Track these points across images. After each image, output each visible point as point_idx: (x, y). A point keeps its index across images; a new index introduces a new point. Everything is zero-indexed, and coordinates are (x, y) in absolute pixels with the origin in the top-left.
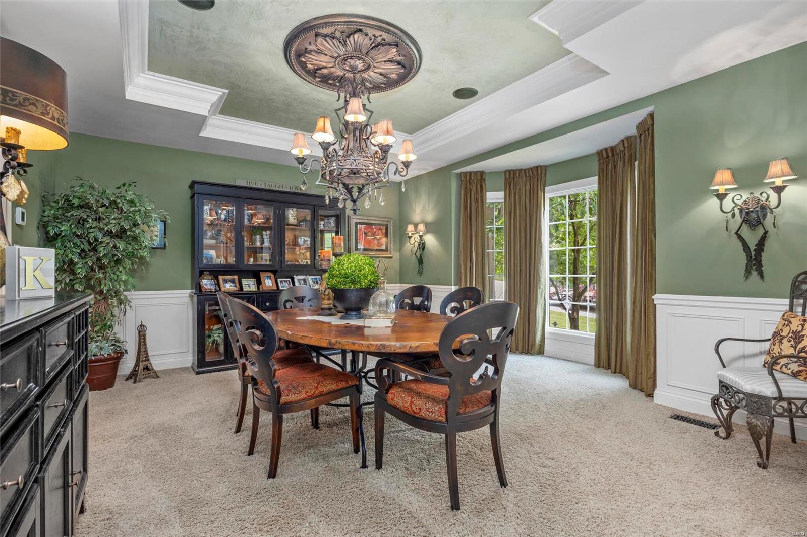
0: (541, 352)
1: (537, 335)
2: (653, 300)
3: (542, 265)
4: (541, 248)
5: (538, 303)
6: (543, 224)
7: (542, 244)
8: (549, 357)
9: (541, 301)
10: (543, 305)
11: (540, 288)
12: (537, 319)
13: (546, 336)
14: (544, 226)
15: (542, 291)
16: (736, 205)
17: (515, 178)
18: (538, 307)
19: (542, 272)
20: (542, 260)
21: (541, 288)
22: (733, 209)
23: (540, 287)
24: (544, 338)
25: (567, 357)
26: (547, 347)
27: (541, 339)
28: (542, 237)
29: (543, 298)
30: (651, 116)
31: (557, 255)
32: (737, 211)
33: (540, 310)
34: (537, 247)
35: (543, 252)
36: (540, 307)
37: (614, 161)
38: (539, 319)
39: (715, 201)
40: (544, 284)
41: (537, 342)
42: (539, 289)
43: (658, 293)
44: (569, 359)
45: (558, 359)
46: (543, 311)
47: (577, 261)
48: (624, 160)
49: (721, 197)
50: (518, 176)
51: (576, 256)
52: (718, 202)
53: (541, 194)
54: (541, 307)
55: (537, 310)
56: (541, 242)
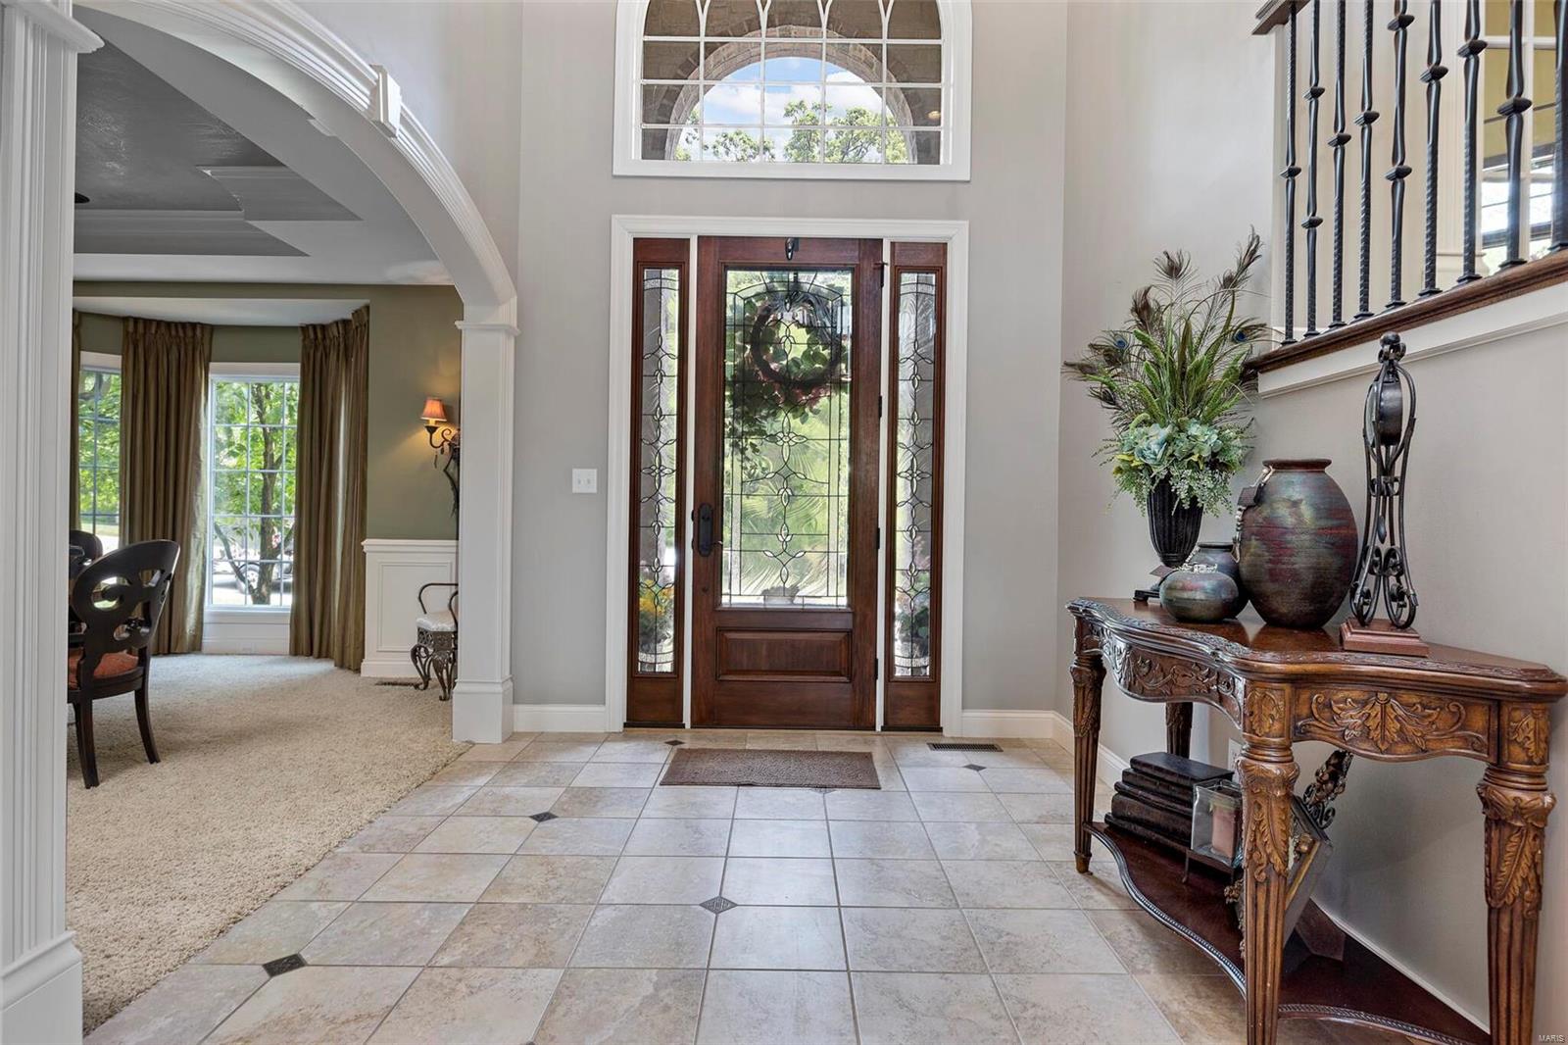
0: (196, 647)
1: (188, 619)
2: (363, 547)
3: (199, 498)
4: (199, 466)
5: (191, 562)
6: (202, 426)
7: (200, 460)
8: (212, 654)
9: (197, 559)
10: (201, 567)
11: (195, 537)
12: (189, 588)
13: (206, 619)
14: (206, 429)
15: (200, 543)
16: (446, 440)
17: (148, 335)
18: (190, 569)
19: (200, 508)
20: (200, 488)
21: (198, 536)
22: (442, 444)
23: (195, 535)
24: (202, 623)
25: (244, 649)
26: (208, 639)
27: (196, 627)
28: (202, 449)
29: (201, 555)
30: (367, 307)
31: (229, 476)
32: (446, 446)
33: (195, 573)
34: (190, 465)
35: (203, 476)
36: (195, 570)
37: (325, 348)
38: (192, 589)
39: (425, 433)
40: (203, 530)
41: (188, 631)
42: (192, 540)
43: (370, 538)
44: (248, 652)
45: (227, 654)
46: (200, 576)
47: (269, 492)
48: (339, 350)
49: (432, 430)
50: (153, 332)
51: (268, 482)
52: (429, 434)
53: (200, 372)
54: (197, 570)
55: (189, 576)
56: (199, 457)
